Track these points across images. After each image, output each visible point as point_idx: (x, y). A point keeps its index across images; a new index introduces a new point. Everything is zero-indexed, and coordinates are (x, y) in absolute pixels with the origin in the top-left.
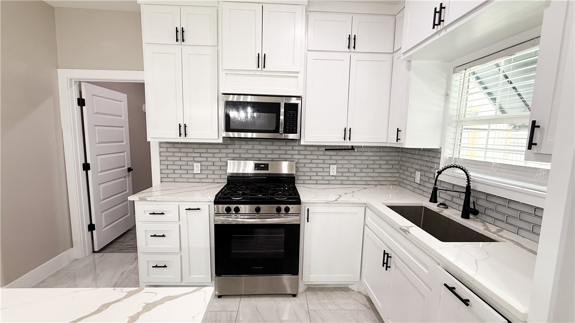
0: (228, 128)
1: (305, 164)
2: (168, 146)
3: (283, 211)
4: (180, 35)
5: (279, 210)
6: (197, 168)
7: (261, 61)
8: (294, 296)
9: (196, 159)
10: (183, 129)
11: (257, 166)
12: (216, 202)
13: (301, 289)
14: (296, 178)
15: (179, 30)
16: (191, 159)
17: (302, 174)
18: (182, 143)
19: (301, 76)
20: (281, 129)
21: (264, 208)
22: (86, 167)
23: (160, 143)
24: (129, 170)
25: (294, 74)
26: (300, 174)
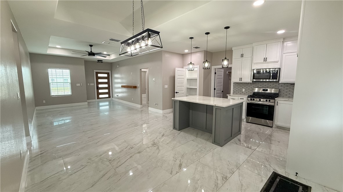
0: (253, 79)
1: (284, 90)
2: (235, 83)
3: (268, 101)
4: (242, 56)
5: (267, 100)
6: (244, 90)
7: (265, 60)
8: (271, 127)
9: (244, 88)
10: (241, 79)
11: (264, 90)
12: (248, 97)
13: (274, 126)
14: (279, 95)
15: (242, 54)
16: (242, 87)
17: (282, 93)
18: (240, 83)
19: (279, 62)
20: (271, 78)
21: (262, 100)
22: (215, 89)
23: (234, 83)
24: (222, 91)
25: (277, 62)
26: (281, 93)
